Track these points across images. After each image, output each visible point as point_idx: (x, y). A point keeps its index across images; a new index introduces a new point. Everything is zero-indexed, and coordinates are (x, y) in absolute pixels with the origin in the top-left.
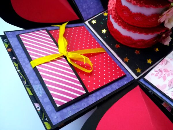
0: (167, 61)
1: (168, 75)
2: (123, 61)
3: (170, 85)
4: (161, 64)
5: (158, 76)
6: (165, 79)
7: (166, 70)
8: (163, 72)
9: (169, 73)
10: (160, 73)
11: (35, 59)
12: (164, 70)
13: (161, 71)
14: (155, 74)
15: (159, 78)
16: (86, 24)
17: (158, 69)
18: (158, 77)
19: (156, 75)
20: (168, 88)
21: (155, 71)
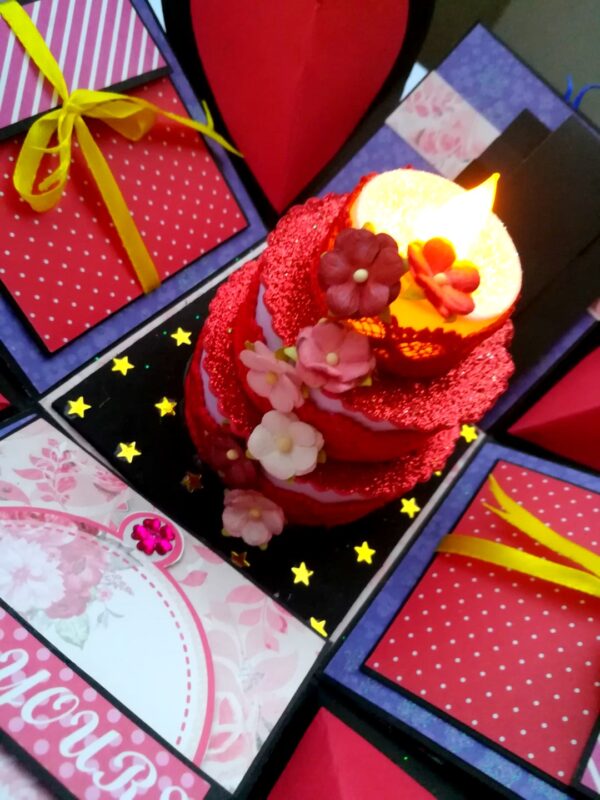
0: (112, 493)
1: (43, 487)
4: (100, 474)
5: (44, 458)
6: (26, 474)
7: (66, 485)
8: (62, 475)
9: (55, 489)
10: (56, 466)
12: (72, 480)
13: (65, 469)
14: (54, 449)
15: (34, 460)
17: (79, 463)
18: (38, 454)
19: (46, 452)
21: (66, 453)
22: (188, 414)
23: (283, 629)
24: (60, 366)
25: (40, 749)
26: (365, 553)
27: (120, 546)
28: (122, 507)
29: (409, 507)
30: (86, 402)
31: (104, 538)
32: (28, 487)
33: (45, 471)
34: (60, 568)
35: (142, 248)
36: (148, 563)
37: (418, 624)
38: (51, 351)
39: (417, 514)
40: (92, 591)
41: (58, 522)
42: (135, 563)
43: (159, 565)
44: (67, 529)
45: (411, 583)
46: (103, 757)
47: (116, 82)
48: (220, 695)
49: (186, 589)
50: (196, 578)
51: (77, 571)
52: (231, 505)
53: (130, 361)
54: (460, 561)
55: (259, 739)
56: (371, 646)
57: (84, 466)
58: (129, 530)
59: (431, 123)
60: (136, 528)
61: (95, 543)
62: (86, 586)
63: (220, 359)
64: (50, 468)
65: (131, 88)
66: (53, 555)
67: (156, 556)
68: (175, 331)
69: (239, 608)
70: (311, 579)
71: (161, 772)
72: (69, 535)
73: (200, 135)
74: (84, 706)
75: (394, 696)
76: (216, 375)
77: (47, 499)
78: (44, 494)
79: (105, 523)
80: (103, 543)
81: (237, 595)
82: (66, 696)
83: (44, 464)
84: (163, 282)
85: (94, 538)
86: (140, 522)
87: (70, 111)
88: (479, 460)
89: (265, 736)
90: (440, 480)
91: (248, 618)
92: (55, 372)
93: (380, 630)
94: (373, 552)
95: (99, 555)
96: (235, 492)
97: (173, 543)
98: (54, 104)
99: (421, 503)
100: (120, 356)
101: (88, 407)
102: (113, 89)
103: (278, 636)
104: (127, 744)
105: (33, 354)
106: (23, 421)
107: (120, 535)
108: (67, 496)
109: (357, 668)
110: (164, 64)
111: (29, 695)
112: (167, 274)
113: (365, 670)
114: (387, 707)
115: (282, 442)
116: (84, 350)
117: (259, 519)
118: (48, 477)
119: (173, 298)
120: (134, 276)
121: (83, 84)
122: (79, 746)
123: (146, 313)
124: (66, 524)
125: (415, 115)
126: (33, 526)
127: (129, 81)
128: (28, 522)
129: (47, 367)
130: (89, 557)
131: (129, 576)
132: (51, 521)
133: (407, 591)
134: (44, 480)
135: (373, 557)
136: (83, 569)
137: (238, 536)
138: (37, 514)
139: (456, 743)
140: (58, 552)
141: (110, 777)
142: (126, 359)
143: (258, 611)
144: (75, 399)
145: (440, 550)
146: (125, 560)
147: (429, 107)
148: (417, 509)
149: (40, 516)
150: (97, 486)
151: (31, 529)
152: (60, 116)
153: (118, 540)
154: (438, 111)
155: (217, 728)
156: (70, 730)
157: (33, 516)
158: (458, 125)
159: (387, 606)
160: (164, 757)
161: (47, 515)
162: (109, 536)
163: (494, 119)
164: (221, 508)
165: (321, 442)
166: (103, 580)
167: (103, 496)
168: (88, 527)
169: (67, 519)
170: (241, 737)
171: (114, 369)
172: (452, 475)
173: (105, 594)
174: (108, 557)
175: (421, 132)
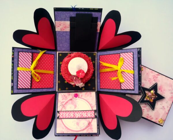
0: (70, 95)
1: (65, 99)
2: (58, 81)
3: (62, 103)
10: (64, 96)
11: (20, 67)
12: (66, 97)
15: (62, 98)
19: (62, 96)
20: (60, 103)
23: (91, 94)
25: (82, 117)
27: (74, 99)
28: (72, 95)
34: (72, 105)
35: (49, 71)
38: (53, 87)
45: (99, 77)
46: (86, 114)
47: (31, 62)
49: (82, 98)
50: (82, 96)
56: (100, 86)
57: (65, 94)
58: (74, 97)
59: (61, 27)
67: (78, 97)
69: (87, 95)
70: (90, 84)
71: (90, 112)
72: (70, 102)
74: (82, 113)
75: (104, 89)
77: (66, 100)
79: (72, 98)
81: (86, 94)
82: (81, 113)
84: (54, 71)
86: (74, 95)
92: (55, 88)
97: (78, 95)
104: (87, 113)
105: (52, 89)
110: (31, 53)
111: (79, 115)
113: (101, 89)
114: (104, 91)
120: (52, 74)
121: (30, 66)
122: (84, 115)
125: (58, 27)
127: (32, 60)
131: (77, 100)
136: (74, 103)
141: (88, 115)
145: (100, 72)
149: (67, 102)
151: (68, 104)
152: (32, 72)
154: (60, 25)
155: (92, 106)
156: (83, 115)
158: (64, 25)
160: (90, 111)
163: (67, 20)
166: (76, 103)
168: (71, 100)
169: (69, 101)
171: (59, 83)
172: (96, 61)
174: (74, 101)
175: (61, 29)
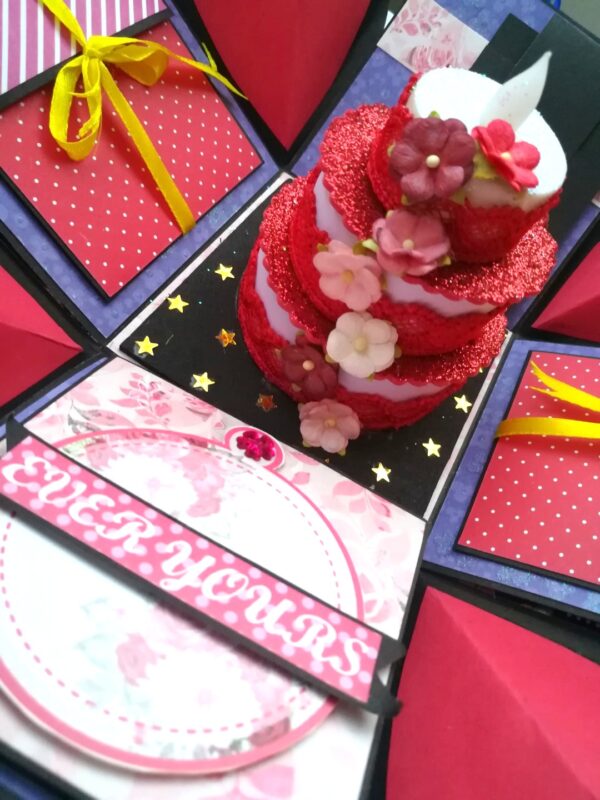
0: (206, 415)
1: (142, 413)
3: (100, 415)
4: (190, 399)
5: (134, 389)
6: (123, 403)
7: (163, 410)
8: (155, 403)
9: (154, 414)
10: (149, 395)
12: (165, 405)
13: (156, 397)
14: (140, 381)
15: (125, 391)
16: (277, 176)
17: (166, 392)
18: (128, 387)
19: (134, 384)
21: (152, 384)
22: (248, 342)
23: (388, 513)
24: (119, 310)
25: (230, 619)
26: (432, 448)
27: (230, 455)
28: (218, 425)
29: (462, 403)
30: (152, 341)
31: (214, 450)
32: (130, 415)
33: (139, 400)
34: (186, 476)
35: (176, 190)
36: (259, 466)
37: (497, 501)
38: (110, 295)
39: (470, 409)
40: (221, 493)
41: (170, 439)
42: (248, 468)
43: (269, 468)
44: (179, 445)
45: (479, 469)
46: (286, 620)
47: (126, 26)
48: (359, 571)
49: (300, 486)
50: (303, 478)
51: (202, 476)
52: (308, 417)
53: (184, 299)
54: (521, 441)
55: (401, 603)
56: (458, 528)
57: (171, 394)
58: (233, 442)
59: (421, 41)
60: (239, 439)
61: (208, 454)
62: (213, 489)
63: (282, 275)
64: (144, 397)
65: (141, 31)
66: (175, 467)
67: (263, 461)
68: (217, 267)
69: (346, 500)
70: (390, 476)
71: (338, 629)
72: (184, 449)
73: (206, 76)
74: (253, 582)
75: (492, 566)
76: (281, 290)
78: (146, 418)
79: (209, 437)
80: (214, 454)
81: (339, 489)
82: (235, 576)
83: (136, 394)
84: (197, 222)
85: (206, 450)
86: (240, 434)
87: (92, 56)
88: (511, 356)
89: (405, 600)
90: (483, 377)
91: (356, 507)
92: (116, 317)
93: (461, 513)
94: (439, 446)
95: (215, 463)
96: (309, 405)
97: (274, 449)
98: (73, 53)
99: (472, 399)
100: (173, 295)
101: (156, 345)
102: (124, 33)
103: (385, 519)
104: (301, 610)
105: (93, 301)
106: (97, 363)
107: (227, 446)
108: (167, 419)
109: (450, 549)
110: (165, 7)
111: (204, 576)
112: (200, 214)
115: (359, 344)
116: (137, 294)
117: (336, 427)
118: (143, 404)
119: (207, 238)
120: (171, 217)
121: (97, 31)
122: (262, 614)
123: (187, 254)
124: (178, 441)
125: (404, 34)
126: (149, 444)
127: (137, 24)
128: (144, 442)
129: (108, 312)
130: (208, 466)
131: (246, 478)
132: (163, 438)
133: (477, 477)
134: (141, 408)
135: (440, 451)
136: (206, 475)
137: (316, 445)
138: (149, 433)
139: (558, 592)
140: (179, 463)
141: (297, 636)
142: (179, 297)
143: (362, 500)
144: (142, 340)
145: (500, 435)
146: (239, 466)
147: (418, 25)
148: (470, 404)
149: (153, 435)
150: (189, 409)
152: (84, 62)
153: (226, 450)
154: (426, 27)
155: (366, 598)
156: (249, 603)
157: (146, 436)
158: (447, 39)
159: (463, 493)
160: (335, 618)
161: (157, 434)
162: (217, 447)
163: (480, 28)
164: (299, 423)
165: (395, 337)
166: (226, 483)
167: (198, 418)
168: (197, 442)
169: (175, 435)
170: (386, 603)
171: (171, 308)
172: (492, 371)
173: (232, 495)
174: (223, 463)
175: (414, 50)
